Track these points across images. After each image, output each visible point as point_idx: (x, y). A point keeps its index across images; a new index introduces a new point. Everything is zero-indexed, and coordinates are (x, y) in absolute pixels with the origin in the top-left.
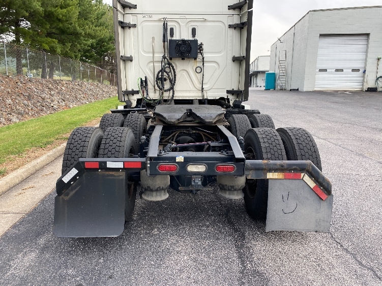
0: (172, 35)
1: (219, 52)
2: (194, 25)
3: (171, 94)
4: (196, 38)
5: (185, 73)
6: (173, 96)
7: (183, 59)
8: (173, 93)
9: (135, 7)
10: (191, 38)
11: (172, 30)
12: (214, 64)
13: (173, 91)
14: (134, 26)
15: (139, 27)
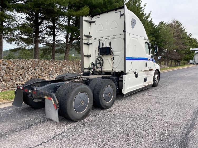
0: (103, 45)
1: (120, 51)
2: (110, 40)
3: (101, 69)
4: (111, 46)
5: (107, 61)
6: (102, 70)
7: (106, 55)
8: (102, 69)
9: (92, 36)
10: (109, 46)
11: (103, 44)
12: (118, 57)
13: (102, 68)
14: (92, 44)
15: (93, 44)
